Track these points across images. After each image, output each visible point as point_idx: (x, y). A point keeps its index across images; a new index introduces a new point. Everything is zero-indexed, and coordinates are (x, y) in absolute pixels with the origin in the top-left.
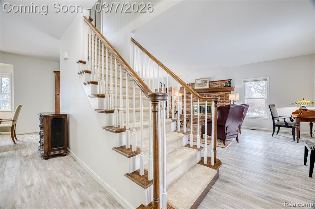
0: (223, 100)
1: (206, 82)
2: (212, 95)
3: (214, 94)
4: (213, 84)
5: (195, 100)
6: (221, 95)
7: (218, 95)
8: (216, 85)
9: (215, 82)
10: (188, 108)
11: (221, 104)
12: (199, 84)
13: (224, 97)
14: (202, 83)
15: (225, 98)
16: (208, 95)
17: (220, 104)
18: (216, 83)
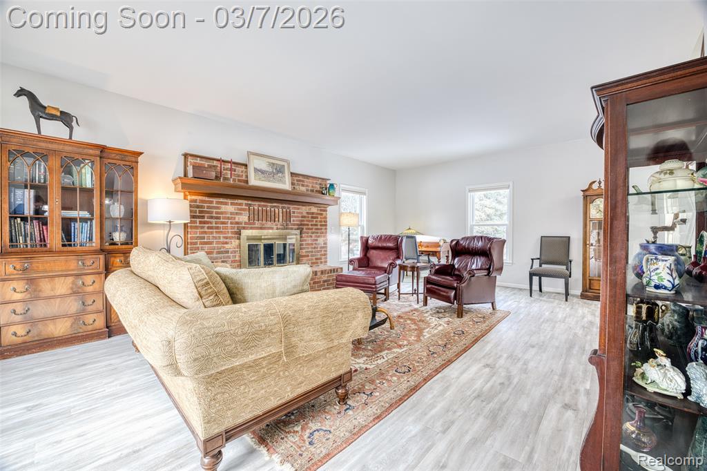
0: (316, 225)
1: (280, 170)
2: (294, 212)
3: (298, 209)
4: (297, 181)
5: (246, 223)
6: (313, 213)
7: (308, 213)
8: (303, 185)
9: (301, 178)
10: (219, 253)
11: (313, 235)
12: (263, 172)
13: (317, 218)
14: (270, 169)
15: (321, 222)
16: (284, 210)
17: (311, 236)
18: (303, 181)
